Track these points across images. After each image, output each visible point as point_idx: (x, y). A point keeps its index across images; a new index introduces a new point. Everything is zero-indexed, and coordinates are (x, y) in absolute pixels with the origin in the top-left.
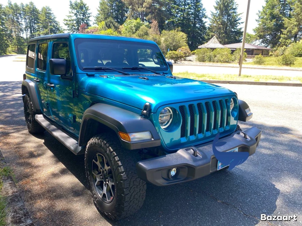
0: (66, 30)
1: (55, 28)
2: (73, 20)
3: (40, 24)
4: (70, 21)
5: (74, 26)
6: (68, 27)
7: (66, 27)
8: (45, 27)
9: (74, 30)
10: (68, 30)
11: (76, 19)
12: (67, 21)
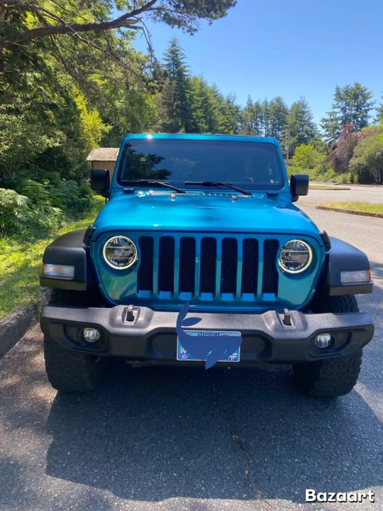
0: (324, 136)
1: (308, 135)
2: (337, 120)
3: (286, 131)
4: (332, 120)
5: (337, 128)
6: (327, 131)
7: (323, 132)
8: (293, 134)
9: (337, 136)
10: (327, 136)
11: (343, 117)
12: (326, 121)
